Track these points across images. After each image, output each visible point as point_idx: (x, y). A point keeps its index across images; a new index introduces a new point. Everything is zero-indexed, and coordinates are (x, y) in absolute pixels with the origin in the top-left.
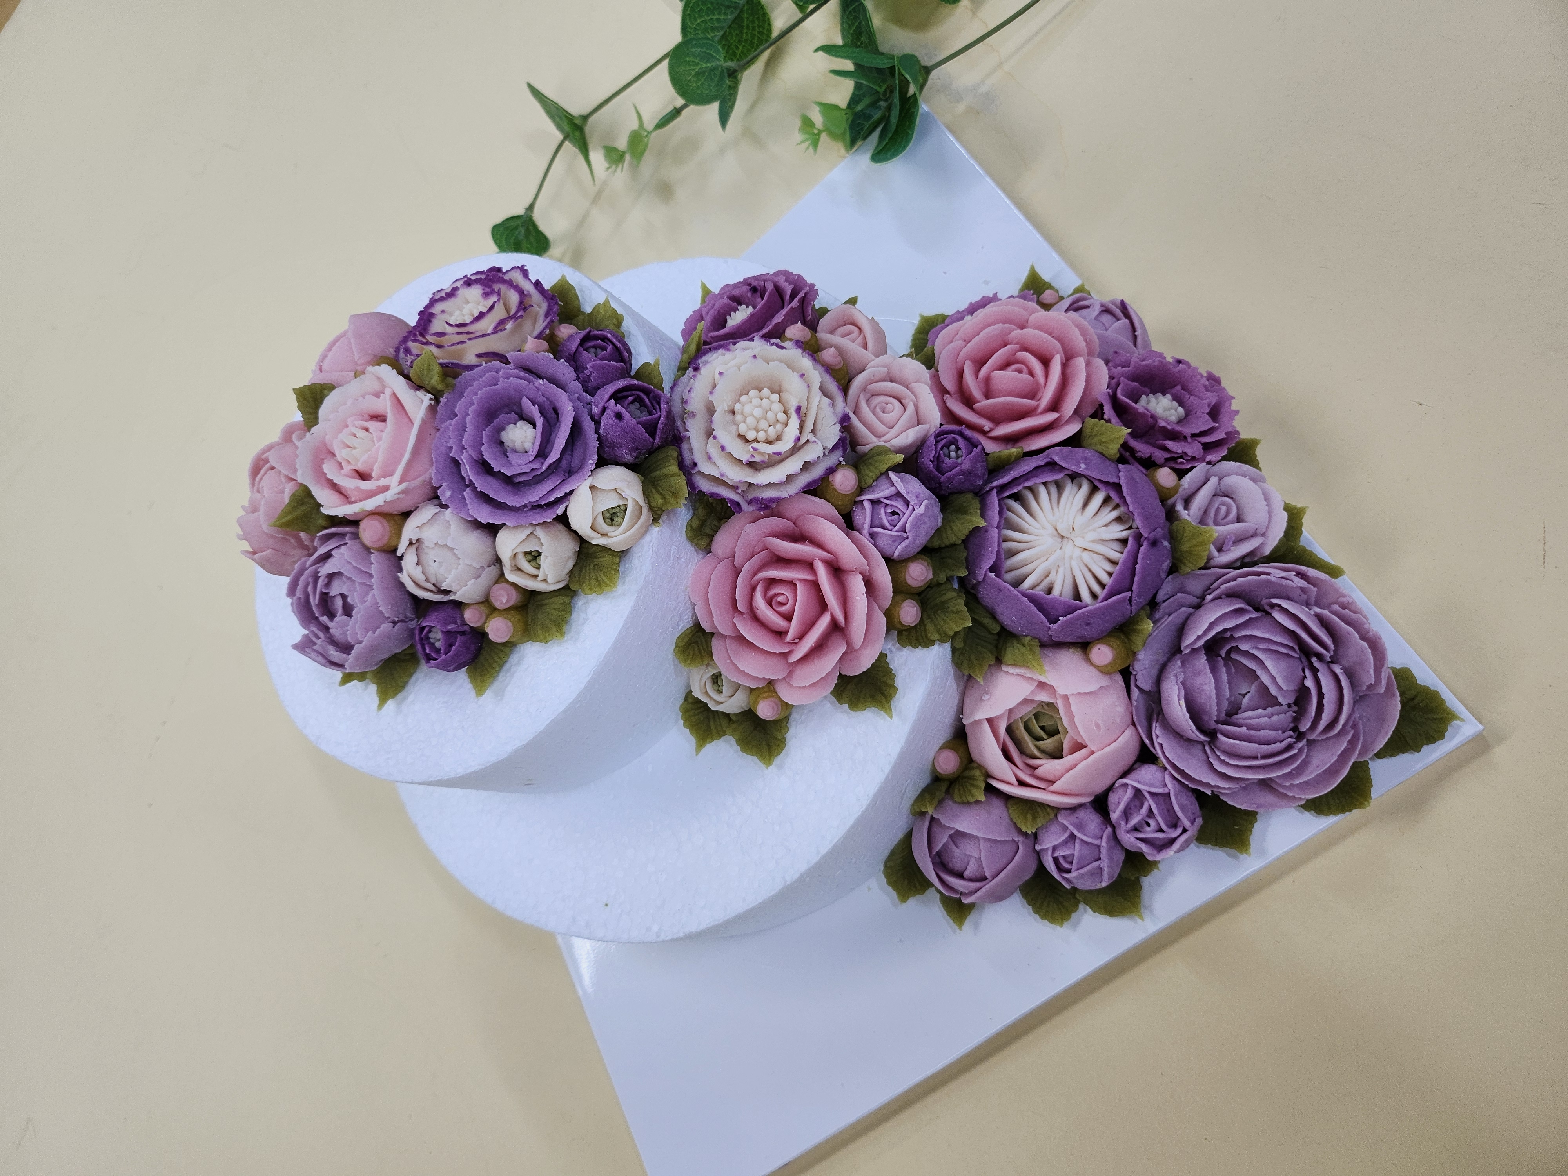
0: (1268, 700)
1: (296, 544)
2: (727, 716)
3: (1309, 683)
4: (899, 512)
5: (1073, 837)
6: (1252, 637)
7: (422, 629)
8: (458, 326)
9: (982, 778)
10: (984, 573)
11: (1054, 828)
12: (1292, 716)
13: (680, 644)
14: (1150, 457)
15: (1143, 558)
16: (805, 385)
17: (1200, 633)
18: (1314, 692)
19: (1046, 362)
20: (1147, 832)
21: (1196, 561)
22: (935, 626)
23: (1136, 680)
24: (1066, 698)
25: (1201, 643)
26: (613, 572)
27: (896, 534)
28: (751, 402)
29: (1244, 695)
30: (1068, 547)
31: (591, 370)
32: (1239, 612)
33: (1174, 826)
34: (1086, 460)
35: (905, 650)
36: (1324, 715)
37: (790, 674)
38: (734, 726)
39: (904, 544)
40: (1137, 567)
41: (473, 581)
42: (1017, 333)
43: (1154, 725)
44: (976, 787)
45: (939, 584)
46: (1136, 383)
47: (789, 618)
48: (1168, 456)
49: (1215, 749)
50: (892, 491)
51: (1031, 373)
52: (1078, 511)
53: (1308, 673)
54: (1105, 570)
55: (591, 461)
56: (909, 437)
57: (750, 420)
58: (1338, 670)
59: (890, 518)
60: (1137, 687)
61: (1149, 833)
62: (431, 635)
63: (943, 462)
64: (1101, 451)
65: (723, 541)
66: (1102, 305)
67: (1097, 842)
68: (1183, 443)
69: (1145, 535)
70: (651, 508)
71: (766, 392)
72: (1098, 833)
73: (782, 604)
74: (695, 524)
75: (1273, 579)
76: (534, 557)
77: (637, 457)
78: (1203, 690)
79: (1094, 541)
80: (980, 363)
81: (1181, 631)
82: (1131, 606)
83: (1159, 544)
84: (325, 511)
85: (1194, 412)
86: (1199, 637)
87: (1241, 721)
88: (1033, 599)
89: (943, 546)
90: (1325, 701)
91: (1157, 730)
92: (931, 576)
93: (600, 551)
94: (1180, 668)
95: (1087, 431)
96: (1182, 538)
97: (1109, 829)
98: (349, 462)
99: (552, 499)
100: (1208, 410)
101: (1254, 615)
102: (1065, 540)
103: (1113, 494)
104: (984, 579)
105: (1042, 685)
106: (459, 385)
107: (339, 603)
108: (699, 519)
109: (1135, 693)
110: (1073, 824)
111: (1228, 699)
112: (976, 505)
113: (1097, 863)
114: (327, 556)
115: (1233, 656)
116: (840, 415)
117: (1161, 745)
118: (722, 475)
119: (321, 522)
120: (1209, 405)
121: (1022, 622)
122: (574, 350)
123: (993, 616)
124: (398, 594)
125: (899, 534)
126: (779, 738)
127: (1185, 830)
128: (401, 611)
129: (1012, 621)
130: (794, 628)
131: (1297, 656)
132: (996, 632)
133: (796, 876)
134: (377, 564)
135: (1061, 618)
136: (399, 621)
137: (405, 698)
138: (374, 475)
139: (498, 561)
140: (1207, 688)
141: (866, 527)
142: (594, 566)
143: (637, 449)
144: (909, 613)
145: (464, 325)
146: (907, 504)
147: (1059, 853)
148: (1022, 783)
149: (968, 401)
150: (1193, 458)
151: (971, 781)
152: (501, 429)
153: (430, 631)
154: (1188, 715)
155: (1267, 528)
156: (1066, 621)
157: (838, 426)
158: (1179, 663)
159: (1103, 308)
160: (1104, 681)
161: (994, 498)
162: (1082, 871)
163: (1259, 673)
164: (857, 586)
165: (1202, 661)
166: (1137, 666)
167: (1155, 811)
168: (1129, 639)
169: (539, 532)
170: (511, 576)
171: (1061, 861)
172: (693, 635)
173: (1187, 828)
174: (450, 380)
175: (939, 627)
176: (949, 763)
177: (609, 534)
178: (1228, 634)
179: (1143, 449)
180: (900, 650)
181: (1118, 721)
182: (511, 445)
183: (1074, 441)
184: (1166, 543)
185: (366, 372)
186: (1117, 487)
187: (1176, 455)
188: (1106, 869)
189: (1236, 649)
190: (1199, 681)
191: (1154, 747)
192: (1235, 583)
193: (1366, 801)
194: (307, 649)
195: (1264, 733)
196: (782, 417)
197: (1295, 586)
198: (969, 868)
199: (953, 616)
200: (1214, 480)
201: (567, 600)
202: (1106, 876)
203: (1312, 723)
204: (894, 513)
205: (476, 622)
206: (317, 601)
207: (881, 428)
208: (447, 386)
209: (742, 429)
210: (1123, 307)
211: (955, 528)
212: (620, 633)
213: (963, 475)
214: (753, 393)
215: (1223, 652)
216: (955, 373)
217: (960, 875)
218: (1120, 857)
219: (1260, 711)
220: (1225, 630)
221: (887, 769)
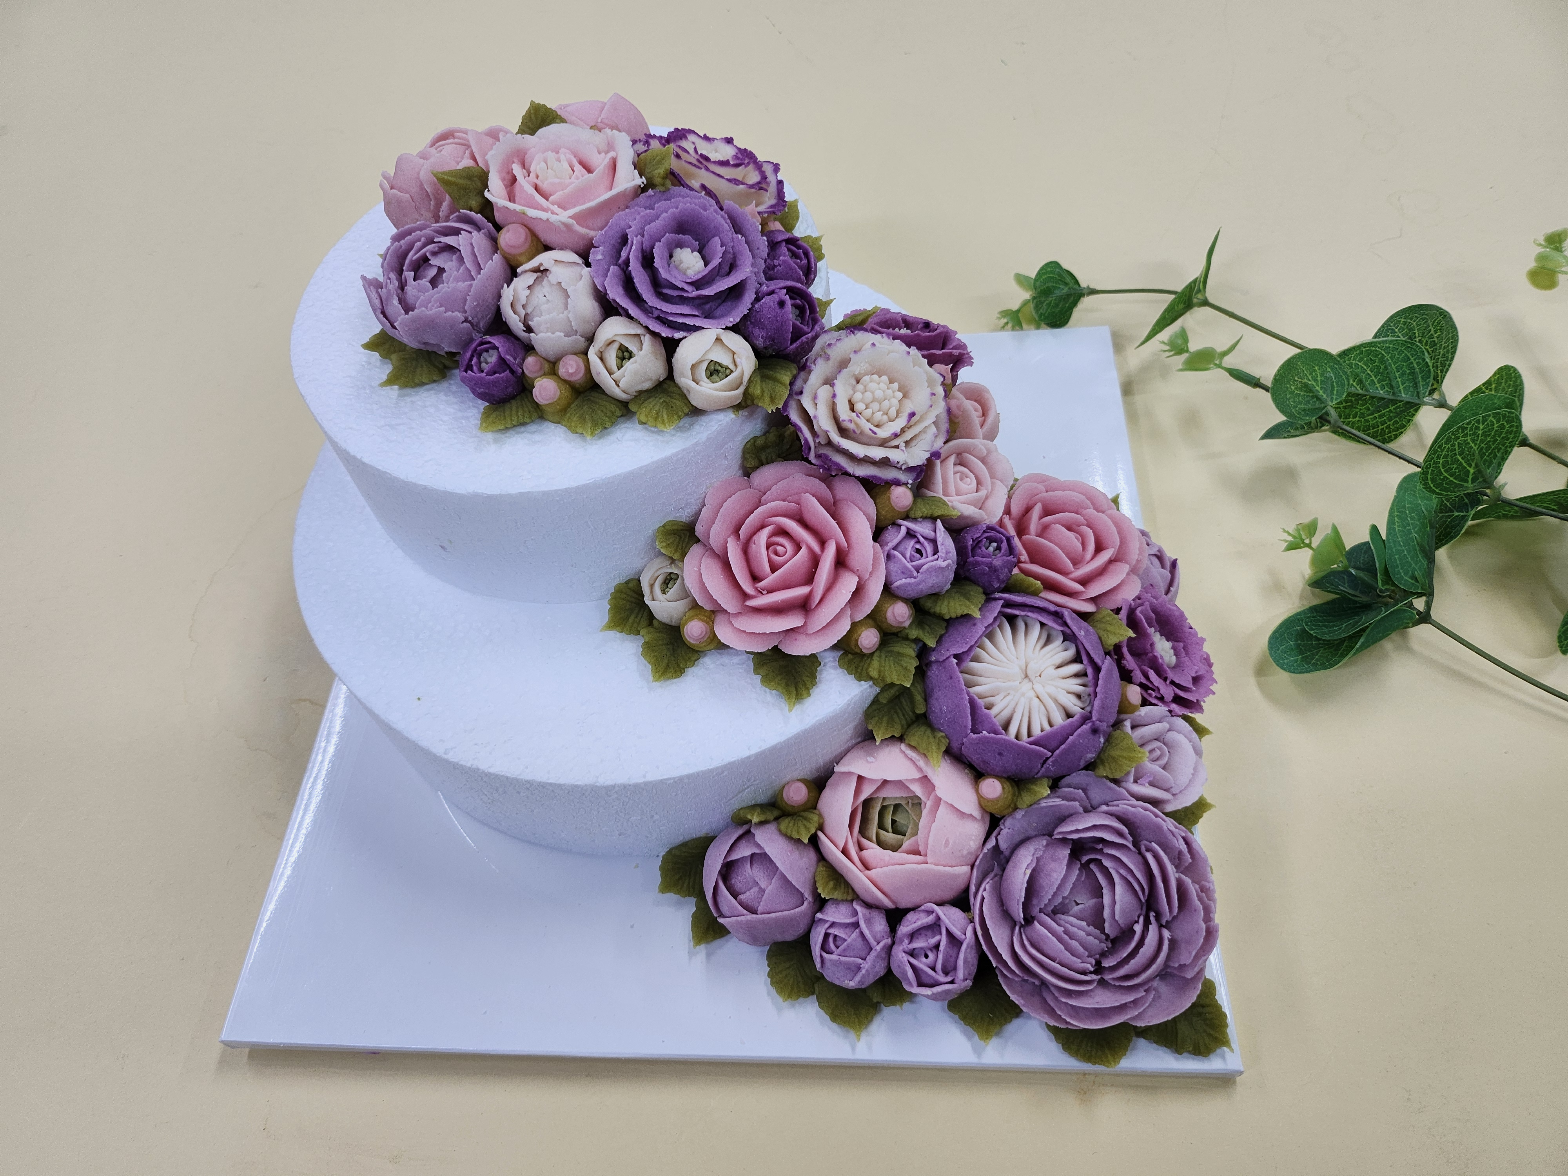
0: (1097, 919)
1: (432, 208)
2: (651, 617)
3: (1138, 928)
4: (924, 555)
5: (856, 925)
6: (1118, 860)
7: (482, 343)
8: (702, 156)
9: (816, 825)
10: (948, 656)
11: (844, 909)
12: (1103, 949)
13: (668, 527)
14: (1131, 671)
15: (1079, 735)
16: (929, 403)
17: (1080, 827)
18: (1137, 937)
19: (1099, 548)
20: (921, 962)
21: (1116, 770)
22: (881, 666)
23: (999, 834)
24: (938, 801)
25: (1075, 836)
26: (676, 417)
27: (910, 567)
28: (879, 384)
29: (1077, 904)
30: (1026, 686)
31: (781, 263)
32: (1120, 834)
33: (946, 973)
34: (1087, 631)
35: (840, 670)
36: (1133, 961)
37: (738, 614)
38: (652, 630)
39: (908, 580)
40: (1071, 737)
41: (562, 334)
42: (1091, 511)
43: (988, 880)
44: (807, 829)
45: (906, 638)
46: (1153, 615)
47: (774, 568)
48: (1144, 681)
49: (1023, 934)
50: (931, 534)
51: (1084, 545)
52: (1053, 665)
53: (1141, 919)
54: (1041, 724)
55: (731, 319)
56: (969, 511)
57: (868, 395)
58: (1166, 934)
59: (913, 553)
60: (997, 840)
61: (922, 964)
62: (485, 354)
63: (980, 548)
64: (1101, 635)
65: (766, 475)
66: (1159, 551)
67: (872, 942)
68: (1162, 681)
69: (1094, 718)
70: (746, 393)
71: (895, 385)
72: (879, 936)
73: (776, 554)
74: (760, 442)
75: (1165, 828)
76: (625, 354)
77: (765, 348)
78: (1050, 875)
79: (1050, 696)
80: (1047, 512)
81: (1063, 819)
82: (1042, 766)
83: (1097, 735)
84: (486, 194)
85: (1182, 668)
86: (1077, 831)
87: (1062, 922)
88: (972, 703)
89: (932, 611)
90: (1142, 950)
91: (987, 885)
92: (907, 624)
93: (679, 395)
94: (1043, 846)
95: (1098, 616)
96: (1116, 745)
97: (889, 941)
98: (537, 177)
99: (681, 320)
100: (1194, 675)
101: (1131, 846)
102: (1026, 680)
103: (1090, 671)
104: (944, 660)
105: (925, 780)
106: (671, 192)
107: (433, 272)
108: (765, 442)
109: (992, 843)
110: (864, 915)
111: (1064, 898)
112: (982, 598)
113: (860, 961)
114: (456, 232)
115: (1092, 866)
116: (934, 449)
117: (983, 898)
118: (815, 417)
119: (474, 203)
120: (1196, 672)
121: (949, 717)
122: (779, 239)
123: (926, 699)
124: (490, 300)
125: (913, 569)
126: (681, 666)
127: (952, 982)
128: (479, 316)
129: (941, 709)
130: (771, 579)
131: (1143, 901)
132: (918, 712)
133: (609, 782)
134: (494, 265)
135: (984, 732)
136: (470, 322)
137: (409, 395)
138: (551, 198)
139: (590, 339)
140: (1055, 875)
141: (891, 545)
142: (664, 401)
143: (773, 340)
144: (869, 638)
145: (707, 159)
146: (936, 551)
147: (833, 931)
148: (845, 852)
149: (1021, 530)
150: (1161, 699)
151: (805, 822)
152: (681, 245)
153: (487, 351)
154: (1025, 885)
155: (1180, 792)
156: (986, 738)
157: (928, 455)
158: (1044, 842)
159: (1158, 553)
160: (977, 813)
161: (997, 606)
162: (843, 959)
163: (1106, 892)
164: (848, 584)
165: (1065, 853)
166: (1009, 822)
167: (942, 948)
168: (1019, 793)
169: (647, 340)
170: (592, 355)
171: (831, 939)
172: (682, 530)
173: (956, 981)
174: (668, 182)
175: (882, 669)
176: (798, 794)
177: (701, 383)
178: (1100, 846)
179: (1130, 662)
180: (835, 668)
181: (965, 852)
182: (677, 263)
183: (1084, 616)
184: (1102, 740)
185: (602, 131)
186: (1097, 669)
187: (1150, 686)
188: (864, 971)
189: (1099, 862)
190: (1052, 865)
191: (975, 897)
192: (1133, 809)
193: (1115, 1062)
194: (372, 287)
195: (1075, 944)
196: (893, 412)
197: (1177, 845)
198: (748, 893)
199: (898, 668)
200: (1165, 725)
201: (618, 413)
202: (858, 978)
203: (1118, 963)
204: (918, 551)
205: (531, 371)
206: (414, 258)
207: (952, 489)
208: (663, 185)
209: (858, 396)
210: (1174, 564)
211: (952, 604)
212: (640, 468)
213: (989, 568)
214: (885, 378)
215: (1085, 859)
216: (1025, 506)
217: (735, 895)
218: (881, 971)
219: (1084, 924)
220: (1102, 840)
221: (754, 750)
